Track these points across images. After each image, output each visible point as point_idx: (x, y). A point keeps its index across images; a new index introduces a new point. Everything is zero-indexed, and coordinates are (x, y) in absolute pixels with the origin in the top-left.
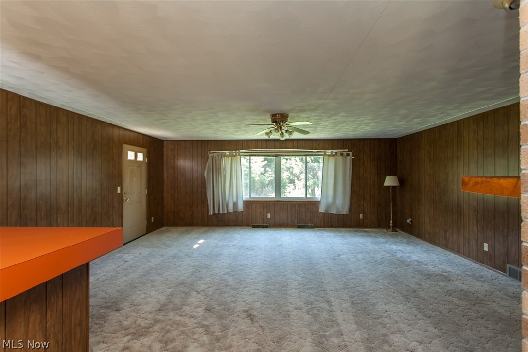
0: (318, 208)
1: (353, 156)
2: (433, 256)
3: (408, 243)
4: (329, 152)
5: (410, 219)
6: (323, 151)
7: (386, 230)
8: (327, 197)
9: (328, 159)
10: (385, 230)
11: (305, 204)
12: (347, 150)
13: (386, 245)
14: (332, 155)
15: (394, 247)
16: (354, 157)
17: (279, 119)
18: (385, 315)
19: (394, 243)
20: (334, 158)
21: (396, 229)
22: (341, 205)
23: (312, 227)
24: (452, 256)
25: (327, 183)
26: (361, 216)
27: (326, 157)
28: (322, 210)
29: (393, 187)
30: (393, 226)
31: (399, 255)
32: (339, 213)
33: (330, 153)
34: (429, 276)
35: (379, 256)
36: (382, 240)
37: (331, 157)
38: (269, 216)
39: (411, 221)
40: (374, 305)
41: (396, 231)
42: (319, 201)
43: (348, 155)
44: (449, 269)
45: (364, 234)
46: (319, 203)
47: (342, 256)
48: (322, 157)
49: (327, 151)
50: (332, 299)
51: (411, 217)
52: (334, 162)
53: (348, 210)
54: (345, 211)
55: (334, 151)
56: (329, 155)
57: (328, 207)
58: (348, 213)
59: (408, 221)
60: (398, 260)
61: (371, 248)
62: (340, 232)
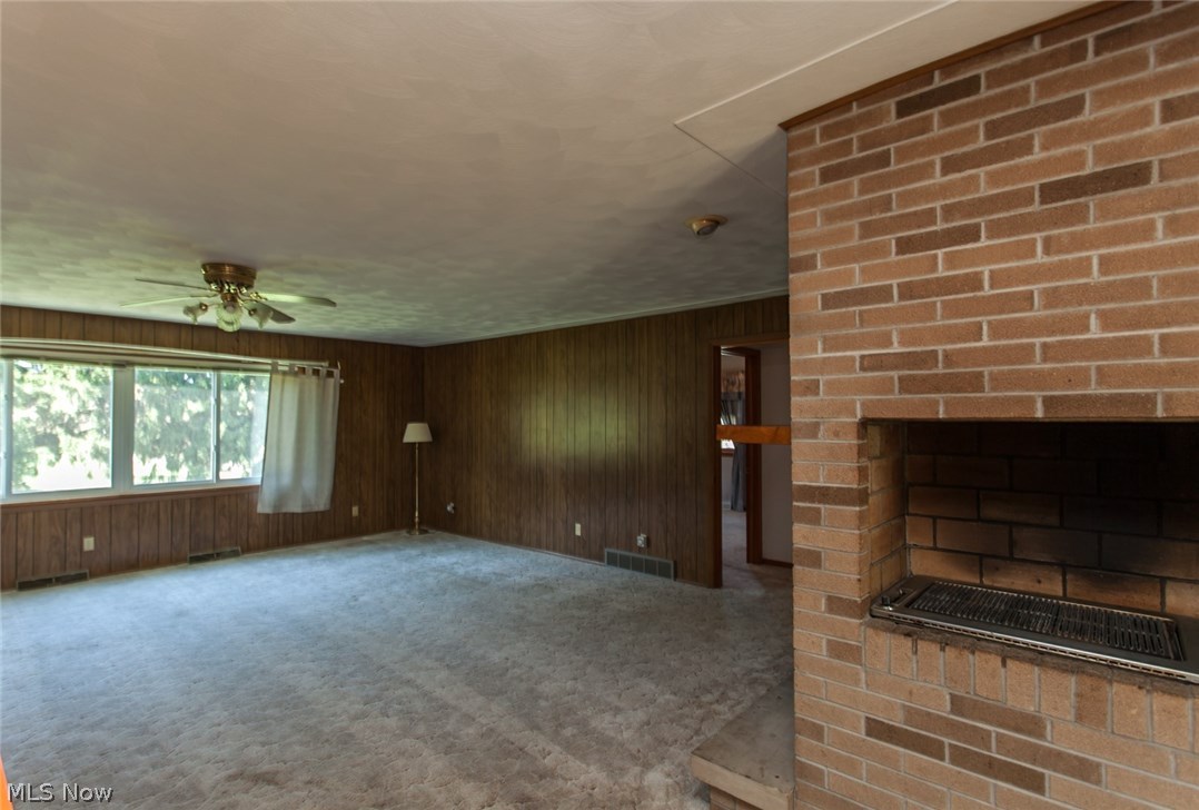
0: (252, 504)
1: (341, 377)
2: (510, 560)
3: (460, 548)
4: (284, 364)
5: (452, 505)
6: (269, 361)
7: (409, 532)
8: (278, 474)
9: (283, 382)
10: (404, 533)
11: (215, 497)
12: (326, 364)
13: (428, 559)
14: (291, 372)
15: (443, 560)
16: (342, 381)
17: (230, 276)
18: (509, 664)
19: (439, 552)
20: (298, 380)
21: (425, 528)
22: (314, 491)
23: (235, 554)
24: (533, 554)
25: (279, 441)
26: (355, 511)
27: (277, 378)
28: (264, 506)
29: (420, 443)
30: (420, 523)
31: (461, 571)
32: (307, 510)
33: (286, 369)
34: (524, 590)
35: (430, 581)
36: (414, 552)
37: (289, 379)
38: (89, 543)
39: (454, 508)
40: (483, 658)
41: (426, 532)
42: (257, 487)
43: (330, 374)
44: (541, 574)
45: (370, 547)
46: (257, 492)
47: (362, 599)
48: (268, 375)
49: (280, 362)
50: (411, 675)
51: (454, 499)
52: (297, 390)
53: (328, 502)
54: (322, 503)
55: (299, 363)
56: (284, 373)
57: (281, 497)
58: (328, 507)
59: (449, 508)
60: (465, 578)
61: (404, 569)
62: (316, 552)
